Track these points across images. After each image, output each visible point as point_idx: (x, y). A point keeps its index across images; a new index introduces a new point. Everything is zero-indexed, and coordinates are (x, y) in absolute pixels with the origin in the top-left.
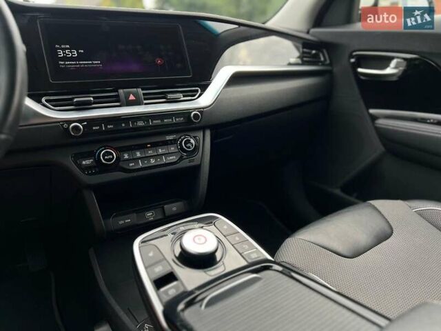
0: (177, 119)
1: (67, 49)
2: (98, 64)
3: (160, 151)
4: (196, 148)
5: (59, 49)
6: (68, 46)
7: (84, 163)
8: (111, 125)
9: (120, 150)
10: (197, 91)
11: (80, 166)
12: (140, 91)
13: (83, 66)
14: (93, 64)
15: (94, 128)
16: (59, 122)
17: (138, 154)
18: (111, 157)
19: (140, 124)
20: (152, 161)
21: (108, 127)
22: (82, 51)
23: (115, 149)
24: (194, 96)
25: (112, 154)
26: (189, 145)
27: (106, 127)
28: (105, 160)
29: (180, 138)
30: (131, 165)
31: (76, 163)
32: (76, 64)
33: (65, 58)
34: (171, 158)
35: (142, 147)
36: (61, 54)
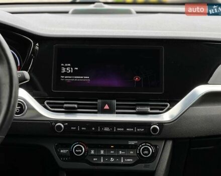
0: (138, 130)
1: (68, 67)
2: (87, 79)
3: (120, 152)
4: (154, 156)
5: (63, 67)
6: (69, 65)
7: (62, 151)
8: (85, 127)
9: (90, 146)
10: (167, 106)
11: (58, 153)
12: (115, 102)
13: (76, 80)
14: (83, 78)
15: (72, 128)
16: (50, 121)
17: (102, 152)
18: (80, 151)
19: (107, 129)
20: (112, 160)
21: (82, 129)
22: (77, 69)
23: (86, 145)
24: (162, 110)
25: (82, 149)
26: (146, 152)
27: (80, 128)
28: (76, 152)
29: (141, 144)
30: (95, 159)
31: (56, 150)
32: (72, 78)
33: (66, 74)
34: (128, 160)
35: (106, 147)
36: (64, 70)
